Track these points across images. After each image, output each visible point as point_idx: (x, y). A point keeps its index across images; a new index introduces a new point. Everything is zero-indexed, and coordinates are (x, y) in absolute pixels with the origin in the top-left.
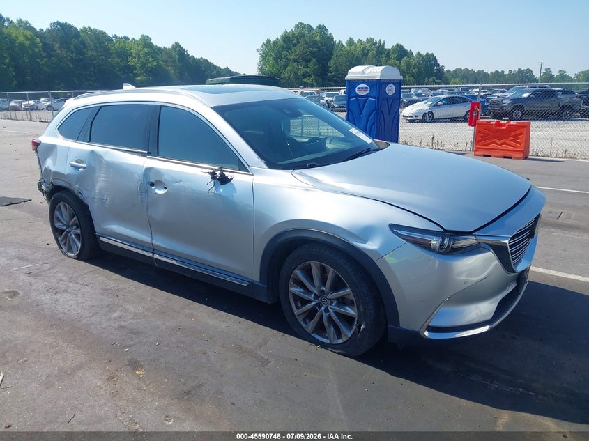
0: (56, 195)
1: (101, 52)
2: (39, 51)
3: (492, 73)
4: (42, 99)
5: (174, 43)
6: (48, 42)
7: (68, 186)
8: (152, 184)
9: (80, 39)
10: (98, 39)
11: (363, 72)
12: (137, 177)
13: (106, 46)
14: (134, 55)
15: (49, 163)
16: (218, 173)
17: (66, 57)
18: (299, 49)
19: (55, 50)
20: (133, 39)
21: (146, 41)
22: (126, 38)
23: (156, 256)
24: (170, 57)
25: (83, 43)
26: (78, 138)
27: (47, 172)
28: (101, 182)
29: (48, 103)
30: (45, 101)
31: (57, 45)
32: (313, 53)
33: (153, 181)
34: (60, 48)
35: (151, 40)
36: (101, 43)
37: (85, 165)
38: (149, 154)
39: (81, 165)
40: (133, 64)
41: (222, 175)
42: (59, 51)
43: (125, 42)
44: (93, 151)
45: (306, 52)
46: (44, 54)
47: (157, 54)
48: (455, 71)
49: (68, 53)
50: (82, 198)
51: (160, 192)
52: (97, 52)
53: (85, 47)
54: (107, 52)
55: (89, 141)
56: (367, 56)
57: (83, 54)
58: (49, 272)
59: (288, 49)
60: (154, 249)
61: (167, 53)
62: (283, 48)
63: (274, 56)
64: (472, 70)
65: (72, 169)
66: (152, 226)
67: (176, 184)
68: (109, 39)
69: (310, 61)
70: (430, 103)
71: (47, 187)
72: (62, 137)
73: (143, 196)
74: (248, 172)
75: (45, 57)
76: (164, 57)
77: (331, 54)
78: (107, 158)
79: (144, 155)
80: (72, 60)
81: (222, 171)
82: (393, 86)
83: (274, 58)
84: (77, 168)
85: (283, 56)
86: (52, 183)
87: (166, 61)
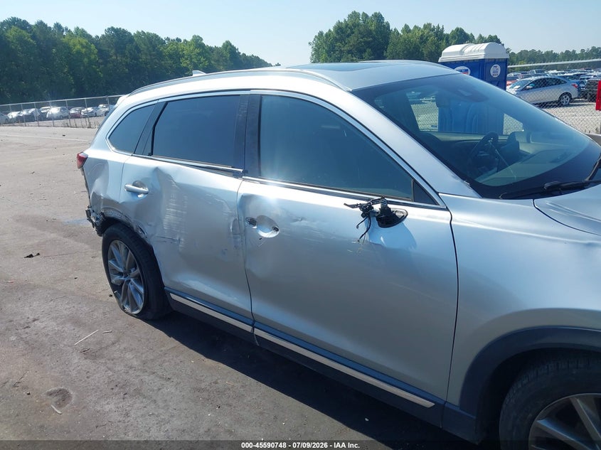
0: (109, 230)
1: (154, 55)
2: (95, 59)
3: (562, 53)
4: (101, 106)
5: (224, 42)
6: (104, 49)
7: (124, 219)
8: (253, 222)
9: (134, 43)
10: (151, 43)
11: (461, 52)
12: (228, 210)
13: (159, 48)
14: (186, 57)
15: (98, 186)
16: (377, 207)
17: (121, 63)
18: (353, 40)
19: (111, 56)
20: (185, 40)
21: (197, 41)
22: (179, 40)
23: (258, 332)
24: (222, 56)
25: (137, 48)
26: (135, 151)
27: (95, 199)
28: (169, 215)
29: (107, 109)
30: (103, 108)
31: (113, 51)
32: (367, 43)
33: (255, 217)
34: (116, 54)
35: (202, 40)
36: (154, 47)
37: (146, 190)
38: (245, 173)
39: (141, 189)
40: (185, 65)
41: (385, 210)
42: (114, 57)
43: (177, 43)
44: (157, 170)
45: (361, 42)
46: (101, 61)
47: (209, 53)
48: (521, 53)
49: (124, 59)
50: (143, 236)
51: (268, 234)
52: (151, 55)
53: (139, 51)
54: (160, 55)
55: (151, 154)
56: (425, 43)
57: (137, 59)
58: (114, 349)
59: (341, 40)
60: (254, 321)
61: (218, 53)
62: (336, 40)
63: (326, 48)
64: (539, 51)
65: (128, 195)
66: (250, 285)
67: (297, 223)
68: (162, 42)
69: (365, 51)
70: (517, 87)
71: (97, 219)
72: (114, 148)
73: (239, 240)
74: (435, 203)
75: (102, 64)
76: (216, 57)
77: (387, 43)
78: (178, 179)
79: (236, 175)
80: (127, 65)
81: (385, 203)
82: (498, 67)
83: (327, 52)
84: (136, 193)
85: (336, 48)
86: (102, 214)
87: (218, 61)
